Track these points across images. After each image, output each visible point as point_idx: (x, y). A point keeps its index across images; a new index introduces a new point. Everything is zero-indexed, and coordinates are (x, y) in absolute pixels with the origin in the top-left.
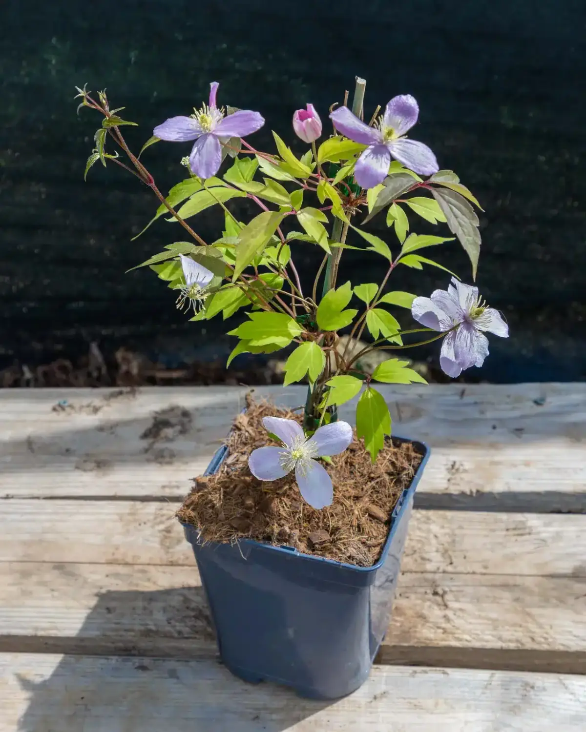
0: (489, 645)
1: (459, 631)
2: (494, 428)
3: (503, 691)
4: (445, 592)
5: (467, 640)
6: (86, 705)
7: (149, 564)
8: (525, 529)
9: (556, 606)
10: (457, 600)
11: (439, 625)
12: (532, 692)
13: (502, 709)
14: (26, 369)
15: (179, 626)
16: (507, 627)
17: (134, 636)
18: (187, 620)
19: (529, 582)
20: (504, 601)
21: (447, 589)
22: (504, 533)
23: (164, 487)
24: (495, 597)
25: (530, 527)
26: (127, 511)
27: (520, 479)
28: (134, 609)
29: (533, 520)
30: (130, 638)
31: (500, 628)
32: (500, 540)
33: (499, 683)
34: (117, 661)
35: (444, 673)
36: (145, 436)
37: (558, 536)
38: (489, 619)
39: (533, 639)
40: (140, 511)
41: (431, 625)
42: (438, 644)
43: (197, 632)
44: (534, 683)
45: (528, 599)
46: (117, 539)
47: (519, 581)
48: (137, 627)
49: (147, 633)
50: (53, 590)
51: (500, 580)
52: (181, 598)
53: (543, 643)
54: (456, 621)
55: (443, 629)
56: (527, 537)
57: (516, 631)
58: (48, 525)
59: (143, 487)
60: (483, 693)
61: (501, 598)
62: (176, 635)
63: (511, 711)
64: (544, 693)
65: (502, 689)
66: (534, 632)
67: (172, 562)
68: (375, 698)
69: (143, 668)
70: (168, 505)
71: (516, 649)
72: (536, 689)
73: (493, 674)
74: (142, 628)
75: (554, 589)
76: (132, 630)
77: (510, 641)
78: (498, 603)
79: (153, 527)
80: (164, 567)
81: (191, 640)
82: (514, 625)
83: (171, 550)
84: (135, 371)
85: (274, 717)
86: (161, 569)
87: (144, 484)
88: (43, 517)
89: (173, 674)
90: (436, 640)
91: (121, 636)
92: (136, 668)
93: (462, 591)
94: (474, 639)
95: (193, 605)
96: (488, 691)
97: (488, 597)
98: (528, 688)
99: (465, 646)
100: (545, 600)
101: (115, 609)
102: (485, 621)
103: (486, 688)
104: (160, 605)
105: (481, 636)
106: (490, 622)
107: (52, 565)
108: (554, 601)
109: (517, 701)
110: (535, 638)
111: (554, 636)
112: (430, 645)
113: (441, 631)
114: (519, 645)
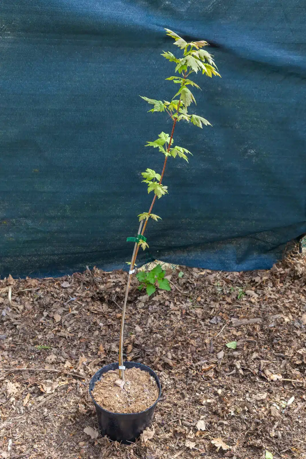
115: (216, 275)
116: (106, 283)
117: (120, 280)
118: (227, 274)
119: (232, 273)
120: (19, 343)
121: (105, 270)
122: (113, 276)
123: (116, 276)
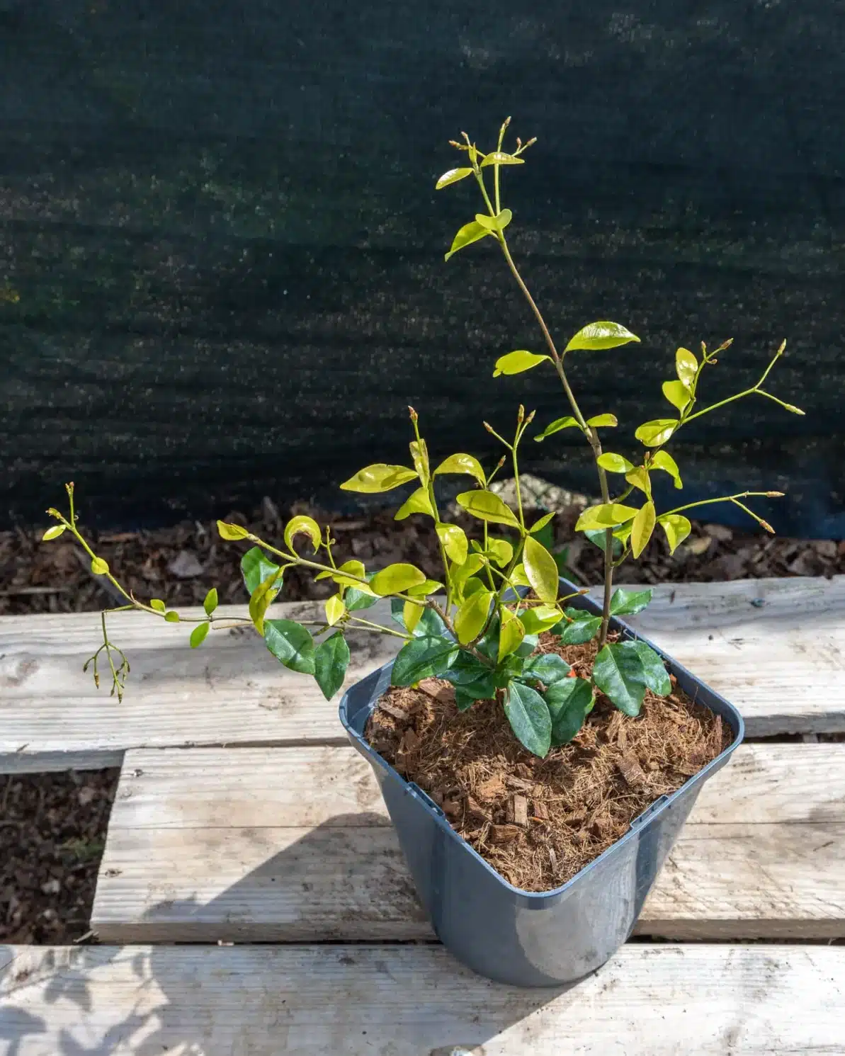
0: (726, 916)
1: (690, 899)
2: (710, 638)
3: (745, 972)
5: (700, 911)
6: (288, 1011)
7: (346, 826)
8: (753, 763)
9: (795, 861)
10: (685, 859)
11: (669, 892)
12: (777, 972)
13: (746, 995)
14: (198, 524)
15: (384, 905)
16: (743, 892)
17: (336, 920)
18: (392, 897)
19: (764, 832)
20: (739, 857)
22: (731, 770)
24: (728, 853)
25: (759, 762)
26: (319, 759)
27: (743, 702)
28: (333, 884)
29: (762, 752)
30: (331, 921)
31: (736, 893)
32: (728, 779)
33: (740, 961)
34: (319, 953)
35: (679, 952)
37: (790, 772)
38: (723, 882)
39: (773, 906)
40: (332, 759)
41: (660, 893)
42: (669, 916)
43: (404, 912)
44: (777, 960)
45: (764, 853)
46: (310, 796)
47: (752, 830)
48: (339, 908)
49: (350, 915)
50: (243, 863)
51: (730, 831)
52: (383, 868)
53: (785, 910)
54: (686, 885)
55: (674, 896)
56: (756, 774)
57: (753, 896)
58: (233, 780)
59: (333, 728)
60: (723, 976)
61: (734, 854)
62: (382, 916)
63: (754, 997)
64: (789, 972)
65: (743, 969)
66: (772, 896)
67: (371, 822)
68: (605, 988)
69: (348, 961)
71: (755, 918)
72: (780, 967)
73: (731, 950)
74: (344, 908)
75: (790, 839)
76: (335, 913)
77: (748, 909)
78: (732, 860)
79: (347, 778)
80: (362, 829)
81: (397, 922)
82: (751, 888)
83: (369, 807)
85: (495, 1017)
86: (359, 831)
87: (334, 723)
88: (228, 771)
89: (381, 967)
90: (666, 911)
91: (320, 920)
92: (340, 961)
93: (690, 847)
94: (708, 908)
95: (398, 877)
96: (728, 973)
97: (719, 853)
98: (772, 967)
99: (700, 918)
100: (783, 854)
101: (312, 885)
102: (719, 885)
103: (726, 969)
104: (362, 877)
105: (716, 905)
106: (725, 885)
107: (240, 831)
108: (792, 855)
109: (761, 984)
110: (775, 904)
111: (796, 901)
112: (661, 919)
113: (672, 899)
114: (759, 914)
115: (752, 556)
118: (792, 549)
119: (809, 547)
120: (7, 822)
121: (337, 514)
122: (362, 544)
123: (373, 546)
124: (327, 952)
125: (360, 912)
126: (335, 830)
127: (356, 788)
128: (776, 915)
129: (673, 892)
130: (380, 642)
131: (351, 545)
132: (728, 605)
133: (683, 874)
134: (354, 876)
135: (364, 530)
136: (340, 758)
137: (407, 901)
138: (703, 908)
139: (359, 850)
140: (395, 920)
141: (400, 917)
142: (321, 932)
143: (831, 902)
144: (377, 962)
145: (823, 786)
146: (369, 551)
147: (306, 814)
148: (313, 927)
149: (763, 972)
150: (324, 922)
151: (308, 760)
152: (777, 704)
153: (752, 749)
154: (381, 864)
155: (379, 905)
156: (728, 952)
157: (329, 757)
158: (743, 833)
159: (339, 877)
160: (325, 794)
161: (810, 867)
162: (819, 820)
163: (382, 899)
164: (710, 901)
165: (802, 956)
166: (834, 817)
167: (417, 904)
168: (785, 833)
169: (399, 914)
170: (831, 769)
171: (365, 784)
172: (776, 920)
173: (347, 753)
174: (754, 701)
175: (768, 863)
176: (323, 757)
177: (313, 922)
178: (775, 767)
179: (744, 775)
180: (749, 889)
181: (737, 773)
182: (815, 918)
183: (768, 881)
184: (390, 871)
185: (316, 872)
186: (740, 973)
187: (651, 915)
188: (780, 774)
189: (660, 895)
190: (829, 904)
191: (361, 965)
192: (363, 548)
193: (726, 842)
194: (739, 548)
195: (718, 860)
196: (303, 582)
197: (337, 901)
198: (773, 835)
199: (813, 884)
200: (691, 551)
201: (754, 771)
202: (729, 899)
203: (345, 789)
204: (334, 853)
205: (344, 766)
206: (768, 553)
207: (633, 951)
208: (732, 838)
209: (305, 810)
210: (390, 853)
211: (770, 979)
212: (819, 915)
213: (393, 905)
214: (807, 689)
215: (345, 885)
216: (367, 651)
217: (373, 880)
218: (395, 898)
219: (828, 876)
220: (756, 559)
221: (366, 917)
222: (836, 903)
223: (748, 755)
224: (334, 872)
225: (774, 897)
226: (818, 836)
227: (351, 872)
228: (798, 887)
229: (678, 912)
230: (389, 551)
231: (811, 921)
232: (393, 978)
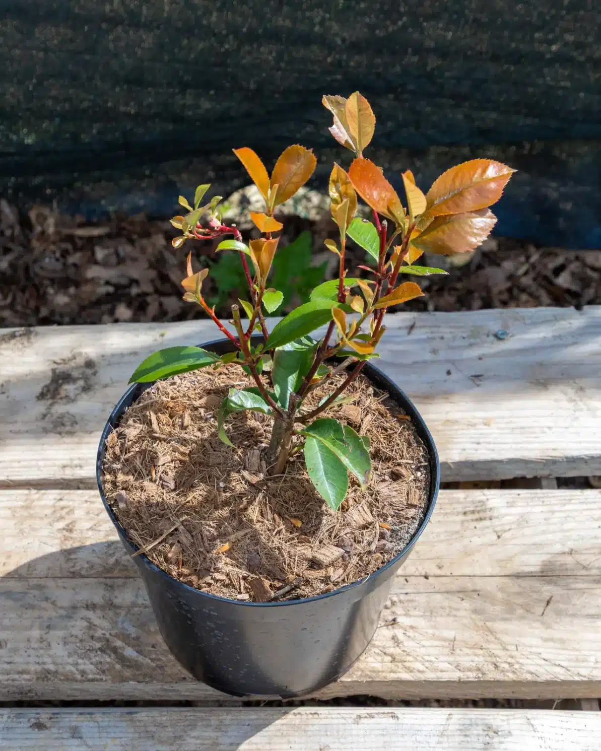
0: (445, 677)
1: (410, 658)
2: (449, 373)
3: (463, 738)
4: (393, 603)
5: (419, 671)
7: (47, 577)
9: (522, 618)
10: (407, 615)
11: (387, 651)
12: (496, 740)
15: (83, 665)
16: (466, 650)
17: (29, 680)
18: (92, 655)
19: (490, 585)
20: (462, 613)
21: (395, 599)
22: (461, 518)
23: (64, 467)
24: (450, 607)
25: (491, 509)
26: (22, 504)
27: (478, 443)
28: (29, 640)
29: (495, 498)
30: (23, 682)
31: (458, 652)
32: (458, 527)
33: (457, 727)
34: (9, 717)
35: (394, 716)
36: (42, 396)
37: (523, 521)
38: (445, 640)
39: (496, 666)
40: (35, 503)
41: (377, 651)
42: (385, 677)
43: (103, 672)
44: (497, 726)
45: (489, 608)
46: (10, 544)
47: (479, 584)
48: (33, 668)
49: (45, 675)
51: (456, 585)
52: (85, 624)
53: (508, 671)
54: (406, 644)
55: (391, 655)
56: (487, 523)
57: (476, 655)
59: (39, 468)
60: (439, 743)
61: (458, 610)
62: (79, 677)
64: (509, 739)
65: (460, 735)
66: (496, 656)
67: (73, 573)
69: (40, 726)
70: (69, 494)
71: (476, 680)
72: (500, 733)
73: (449, 715)
74: (39, 668)
75: (519, 594)
76: (28, 673)
77: (470, 670)
78: (455, 616)
79: (51, 525)
80: (64, 580)
81: (96, 683)
82: (473, 647)
83: (73, 556)
84: (51, 230)
86: (60, 582)
87: (41, 463)
89: (75, 733)
90: (383, 672)
91: (13, 680)
92: (31, 727)
93: (412, 601)
94: (427, 668)
95: (99, 633)
96: (445, 739)
97: (442, 608)
98: (491, 734)
99: (417, 679)
100: (510, 608)
102: (440, 643)
103: (442, 735)
104: (61, 633)
105: (436, 665)
106: (446, 644)
108: (520, 611)
110: (498, 664)
111: (521, 661)
112: (377, 679)
113: (389, 658)
114: (480, 675)
115: (517, 269)
116: (77, 285)
117: (135, 274)
118: (560, 260)
119: (577, 258)
121: (79, 219)
122: (106, 252)
123: (117, 254)
124: (18, 716)
125: (56, 672)
126: (34, 582)
127: (59, 535)
128: (500, 677)
129: (391, 650)
130: (95, 374)
131: (93, 253)
132: (469, 337)
133: (403, 631)
134: (51, 632)
135: (109, 236)
136: (43, 503)
137: (108, 660)
138: (422, 668)
139: (59, 604)
140: (93, 680)
141: (98, 677)
142: (14, 693)
143: (557, 663)
144: (70, 728)
145: (559, 536)
146: (114, 259)
147: (4, 564)
148: (4, 688)
149: (481, 739)
150: (17, 683)
151: (9, 504)
152: (514, 446)
153: (484, 495)
154: (82, 618)
155: (77, 664)
156: (446, 717)
157: (33, 501)
158: (470, 586)
159: (36, 633)
160: (25, 542)
161: (536, 625)
162: (550, 574)
163: (81, 658)
164: (431, 661)
165: (524, 721)
166: (567, 569)
167: (117, 662)
168: (513, 586)
169: (98, 674)
170: (566, 517)
171: (71, 531)
172: (498, 681)
173: (51, 497)
174: (489, 443)
175: (493, 620)
176: (26, 501)
177: (6, 683)
178: (507, 515)
179: (475, 524)
180: (471, 648)
181: (468, 521)
182: (539, 680)
183: (493, 639)
184: (91, 626)
185: (12, 628)
186: (458, 739)
187: (367, 676)
188: (513, 523)
189: (378, 654)
190: (555, 665)
191: (54, 730)
192: (107, 256)
193: (449, 596)
194: (504, 259)
195: (441, 616)
196: (41, 292)
197: (31, 659)
198: (502, 589)
199: (540, 642)
200: (452, 264)
201: (485, 519)
202: (451, 659)
203: (48, 536)
204: (32, 607)
205: (48, 511)
206: (533, 266)
207: (345, 716)
208: (458, 592)
209: (3, 560)
210: (91, 607)
211: (488, 746)
212: (544, 677)
213: (91, 663)
214: (546, 429)
215: (41, 642)
216: (81, 383)
217: (72, 636)
218: (95, 656)
219: (557, 635)
220: (521, 271)
221: (62, 678)
222: (562, 663)
223: (479, 502)
224: (31, 628)
225: (499, 657)
226: (547, 590)
227: (49, 627)
228: (525, 645)
229: (394, 672)
230: (134, 260)
231: (535, 683)
232: (86, 745)
